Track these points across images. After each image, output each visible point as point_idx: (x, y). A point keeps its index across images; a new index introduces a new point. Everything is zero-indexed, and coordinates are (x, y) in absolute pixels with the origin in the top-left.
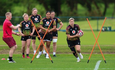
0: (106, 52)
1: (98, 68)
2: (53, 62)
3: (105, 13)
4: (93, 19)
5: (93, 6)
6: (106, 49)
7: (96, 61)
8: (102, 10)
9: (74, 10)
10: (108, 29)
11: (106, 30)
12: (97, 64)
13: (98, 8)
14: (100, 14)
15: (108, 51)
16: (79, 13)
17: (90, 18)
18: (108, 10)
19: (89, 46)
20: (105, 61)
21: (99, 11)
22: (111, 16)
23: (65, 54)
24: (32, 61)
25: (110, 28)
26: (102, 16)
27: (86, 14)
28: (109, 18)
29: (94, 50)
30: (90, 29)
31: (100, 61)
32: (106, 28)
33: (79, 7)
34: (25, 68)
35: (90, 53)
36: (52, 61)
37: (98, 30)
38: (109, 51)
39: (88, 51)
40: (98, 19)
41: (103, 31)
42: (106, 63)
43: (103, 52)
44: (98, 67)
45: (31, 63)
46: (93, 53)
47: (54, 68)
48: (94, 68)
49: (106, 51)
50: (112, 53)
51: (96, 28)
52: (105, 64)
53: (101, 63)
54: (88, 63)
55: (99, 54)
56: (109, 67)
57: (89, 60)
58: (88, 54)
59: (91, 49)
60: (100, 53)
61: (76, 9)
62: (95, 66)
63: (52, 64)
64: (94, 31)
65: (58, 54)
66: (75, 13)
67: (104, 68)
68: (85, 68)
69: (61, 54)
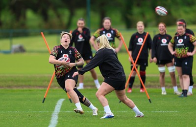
1: (59, 111)
5: (51, 13)
7: (57, 99)
8: (65, 20)
9: (22, 20)
12: (57, 104)
13: (59, 16)
20: (70, 99)
23: (7, 89)
27: (40, 26)
31: (62, 100)
33: (30, 14)
35: (47, 87)
39: (44, 84)
44: (59, 109)
46: (51, 88)
52: (71, 105)
53: (63, 102)
54: (43, 102)
57: (45, 98)
58: (43, 89)
61: (25, 17)
62: (54, 107)
66: (23, 25)
67: (68, 110)
68: (39, 111)
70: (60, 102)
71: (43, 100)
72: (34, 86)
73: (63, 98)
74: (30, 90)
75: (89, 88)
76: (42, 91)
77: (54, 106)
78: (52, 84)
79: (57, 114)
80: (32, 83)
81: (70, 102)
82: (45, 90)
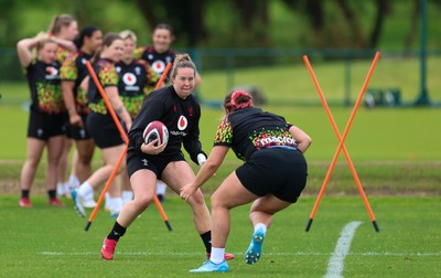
0: (379, 189)
1: (346, 253)
2: (170, 229)
3: (376, 36)
4: (329, 58)
5: (330, 7)
7: (342, 222)
8: (366, 24)
9: (257, 24)
10: (389, 98)
11: (380, 103)
12: (343, 234)
13: (349, 15)
14: (356, 38)
15: (386, 184)
16: (278, 33)
17: (317, 54)
18: (389, 25)
20: (374, 223)
21: (355, 28)
22: (400, 48)
24: (90, 223)
25: (397, 95)
26: (365, 48)
27: (302, 41)
28: (393, 54)
29: (331, 178)
31: (355, 224)
32: (381, 94)
33: (278, 12)
34: (61, 250)
35: (318, 191)
36: (166, 222)
37: (348, 104)
38: (391, 184)
40: (349, 58)
41: (366, 105)
42: (377, 230)
43: (368, 190)
44: (348, 247)
45: (87, 229)
46: (327, 194)
47: (175, 251)
48: (333, 251)
49: (376, 184)
50: (402, 191)
51: (339, 95)
52: (377, 236)
53: (358, 230)
54: (308, 229)
55: (350, 198)
56: (390, 249)
57: (311, 221)
59: (321, 177)
60: (354, 192)
61: (265, 18)
62: (335, 241)
63: (169, 235)
64: (333, 105)
66: (261, 38)
67: (370, 250)
68: (296, 250)
71: (306, 224)
73: (357, 220)
75: (423, 195)
77: (335, 239)
78: (331, 186)
79: (342, 258)
81: (373, 229)
82: (311, 200)
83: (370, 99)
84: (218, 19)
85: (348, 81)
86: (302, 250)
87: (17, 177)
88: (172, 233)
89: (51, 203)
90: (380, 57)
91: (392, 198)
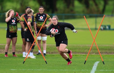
0: (104, 53)
1: (95, 70)
2: (47, 63)
3: (104, 10)
4: (91, 17)
5: (91, 2)
6: (105, 49)
7: (94, 62)
8: (101, 7)
9: (71, 7)
10: (107, 27)
11: (105, 29)
12: (94, 65)
13: (96, 5)
14: (98, 11)
15: (106, 51)
16: (76, 10)
17: (88, 16)
18: (107, 7)
19: (86, 46)
20: (103, 62)
21: (98, 8)
22: (110, 14)
24: (24, 61)
25: (109, 27)
26: (101, 14)
27: (83, 11)
28: (108, 16)
29: (91, 49)
30: (87, 27)
31: (98, 62)
32: (105, 26)
33: (77, 3)
34: (16, 69)
35: (88, 53)
36: (46, 61)
37: (96, 29)
38: (108, 51)
39: (85, 51)
40: (96, 17)
41: (101, 29)
42: (104, 64)
43: (102, 53)
44: (96, 68)
45: (23, 63)
46: (90, 54)
47: (48, 69)
48: (92, 70)
49: (104, 51)
50: (111, 53)
51: (94, 27)
53: (98, 64)
54: (85, 64)
55: (97, 55)
56: (107, 69)
57: (86, 61)
58: (85, 54)
59: (89, 49)
60: (98, 53)
61: (73, 5)
62: (92, 67)
64: (92, 29)
65: (53, 54)
66: (72, 11)
67: (102, 69)
69: (56, 54)
70: (96, 64)
71: (84, 62)
72: (78, 53)
73: (98, 61)
74: (76, 56)
76: (84, 56)
77: (92, 66)
78: (91, 51)
79: (94, 72)
80: (77, 51)
82: (86, 55)
83: (102, 28)
84: (60, 5)
85: (96, 23)
86: (83, 69)
87: (4, 49)
88: (47, 64)
89: (13, 56)
90: (105, 16)
91: (108, 55)
